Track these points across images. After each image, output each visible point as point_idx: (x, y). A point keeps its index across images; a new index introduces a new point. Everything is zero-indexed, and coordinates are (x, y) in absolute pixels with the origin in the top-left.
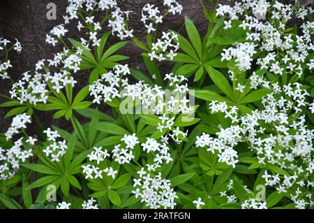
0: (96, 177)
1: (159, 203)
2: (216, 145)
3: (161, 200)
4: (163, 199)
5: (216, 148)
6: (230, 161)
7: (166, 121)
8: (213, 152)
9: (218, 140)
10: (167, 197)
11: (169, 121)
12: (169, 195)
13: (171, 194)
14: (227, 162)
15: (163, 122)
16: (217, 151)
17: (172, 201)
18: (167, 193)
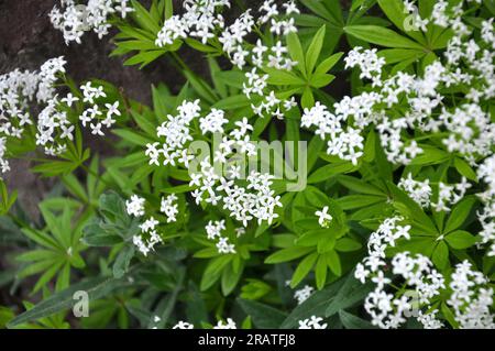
0: (165, 163)
1: (251, 212)
2: (328, 125)
3: (254, 208)
4: (258, 206)
5: (328, 130)
6: (346, 153)
7: (254, 80)
8: (323, 137)
9: (333, 116)
10: (263, 203)
11: (259, 81)
12: (266, 200)
13: (271, 199)
14: (341, 156)
15: (250, 82)
16: (328, 136)
17: (271, 211)
18: (265, 197)
